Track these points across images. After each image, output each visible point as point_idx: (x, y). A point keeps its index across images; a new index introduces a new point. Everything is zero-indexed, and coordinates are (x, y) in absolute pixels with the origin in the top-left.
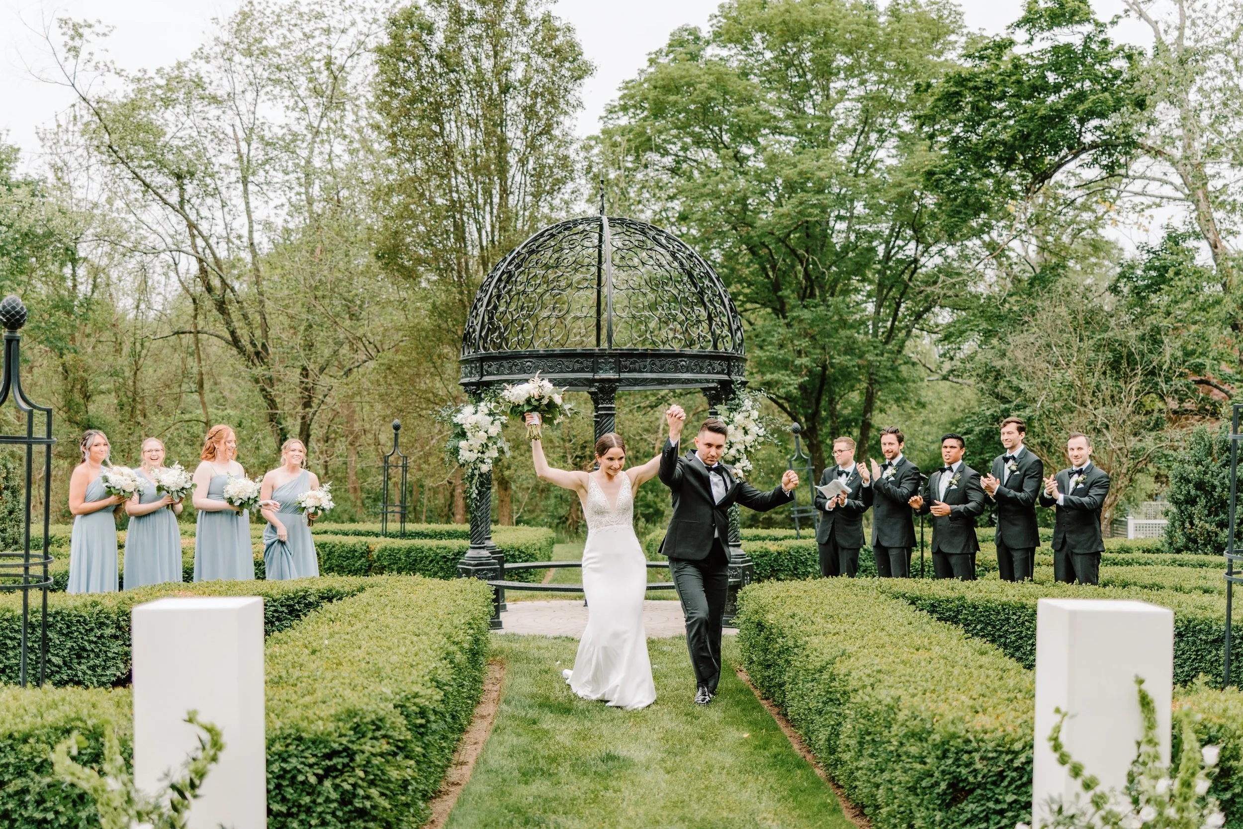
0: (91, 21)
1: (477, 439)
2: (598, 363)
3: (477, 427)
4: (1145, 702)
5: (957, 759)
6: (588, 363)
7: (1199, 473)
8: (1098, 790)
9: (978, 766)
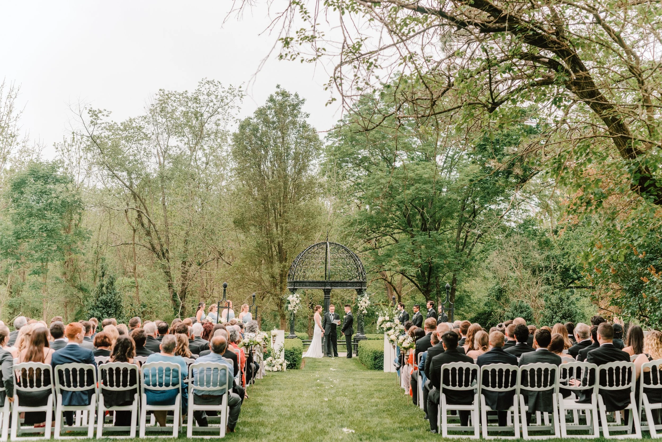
1: (293, 304)
2: (326, 285)
3: (293, 301)
6: (323, 284)
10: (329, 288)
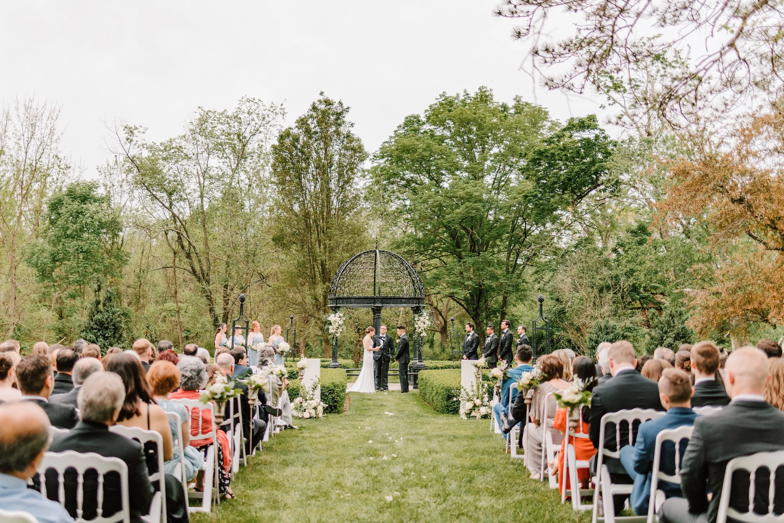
0: (137, 126)
1: (335, 326)
2: (375, 301)
3: (335, 321)
6: (372, 301)
10: (380, 305)
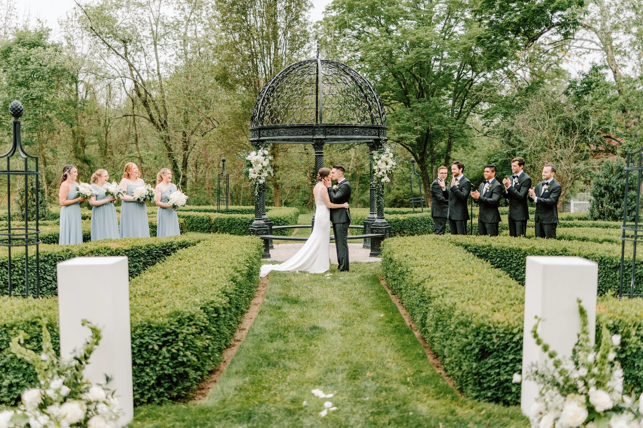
1: (257, 168)
2: (315, 131)
3: (257, 162)
4: (582, 312)
5: (484, 337)
6: (310, 131)
7: (606, 182)
8: (557, 358)
9: (495, 340)
10: (322, 137)
